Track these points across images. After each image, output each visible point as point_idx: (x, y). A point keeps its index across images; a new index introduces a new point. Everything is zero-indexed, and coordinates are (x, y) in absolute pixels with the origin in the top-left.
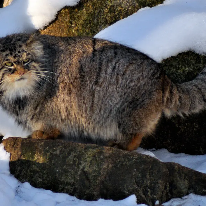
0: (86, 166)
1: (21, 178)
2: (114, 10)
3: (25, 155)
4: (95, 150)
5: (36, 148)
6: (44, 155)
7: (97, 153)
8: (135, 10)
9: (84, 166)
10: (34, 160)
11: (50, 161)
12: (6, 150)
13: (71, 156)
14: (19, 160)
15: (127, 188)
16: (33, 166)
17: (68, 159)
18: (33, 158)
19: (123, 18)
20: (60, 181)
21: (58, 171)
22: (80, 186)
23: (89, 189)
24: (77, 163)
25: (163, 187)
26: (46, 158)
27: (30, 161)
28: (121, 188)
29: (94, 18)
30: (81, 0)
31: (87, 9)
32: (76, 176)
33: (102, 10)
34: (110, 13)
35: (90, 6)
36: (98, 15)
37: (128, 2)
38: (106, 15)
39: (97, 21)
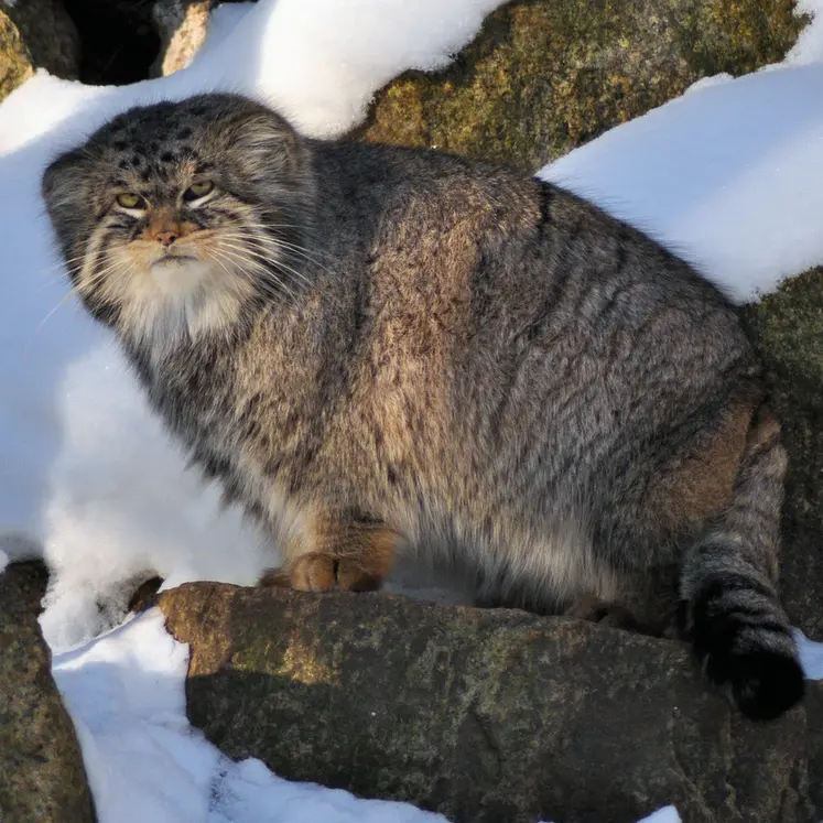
0: (483, 693)
1: (231, 741)
2: (596, 87)
3: (246, 651)
4: (520, 634)
5: (290, 627)
6: (318, 655)
7: (528, 643)
8: (675, 87)
9: (478, 694)
10: (282, 671)
11: (344, 678)
12: (172, 633)
13: (425, 655)
14: (222, 671)
15: (646, 780)
16: (279, 695)
17: (416, 666)
18: (280, 664)
19: (629, 119)
20: (381, 753)
21: (374, 714)
22: (461, 773)
23: (496, 783)
24: (448, 684)
25: (786, 777)
26: (330, 665)
27: (267, 676)
28: (620, 779)
29: (517, 117)
30: (464, 49)
31: (489, 83)
32: (445, 733)
33: (546, 85)
34: (579, 97)
35: (502, 73)
36: (532, 106)
37: (647, 56)
38: (561, 107)
39: (528, 130)
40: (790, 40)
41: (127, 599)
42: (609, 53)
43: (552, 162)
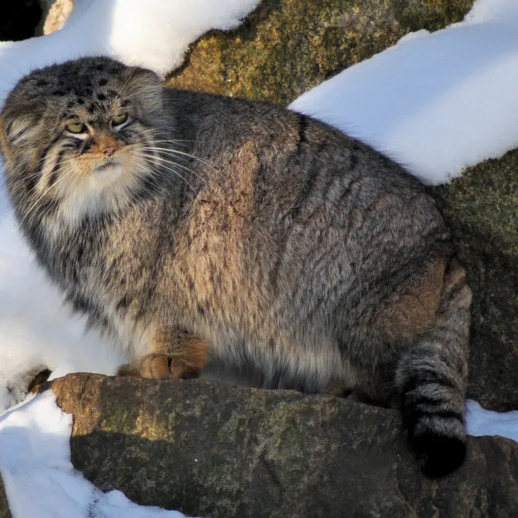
0: (270, 446)
1: (101, 479)
2: (337, 40)
3: (110, 419)
4: (294, 406)
5: (139, 403)
6: (159, 421)
7: (299, 412)
8: (391, 39)
9: (266, 446)
10: (135, 432)
11: (177, 436)
12: (61, 407)
13: (231, 420)
14: (94, 432)
15: (379, 504)
16: (133, 448)
17: (225, 428)
18: (133, 427)
19: (360, 61)
20: (202, 486)
21: (196, 460)
22: (256, 499)
23: (278, 506)
24: (246, 440)
25: (473, 501)
26: (166, 427)
27: (125, 436)
28: (361, 503)
29: (285, 60)
30: (249, 15)
31: (266, 38)
32: (245, 473)
33: (304, 39)
34: (326, 47)
35: (274, 30)
36: (295, 53)
37: (371, 18)
38: (314, 53)
39: (292, 69)
40: (467, 7)
41: (27, 385)
42: (346, 16)
43: (308, 90)
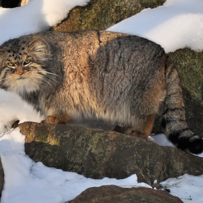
0: (93, 148)
1: (35, 158)
2: (120, 10)
3: (38, 137)
4: (101, 135)
5: (48, 132)
6: (55, 138)
7: (103, 137)
8: (138, 11)
9: (91, 148)
10: (46, 142)
11: (61, 144)
12: (22, 133)
13: (79, 139)
14: (33, 142)
15: (129, 169)
16: (46, 148)
17: (77, 141)
18: (46, 140)
19: (127, 18)
20: (69, 161)
21: (67, 152)
22: (87, 166)
23: (95, 168)
24: (84, 146)
25: (161, 168)
26: (58, 141)
27: (43, 143)
28: (123, 168)
29: (102, 17)
30: (90, 1)
31: (95, 9)
32: (84, 157)
33: (109, 10)
34: (116, 13)
35: (98, 7)
36: (105, 14)
37: (132, 3)
38: (112, 15)
39: (104, 20)
41: (12, 125)
42: (123, 3)
43: (110, 27)
